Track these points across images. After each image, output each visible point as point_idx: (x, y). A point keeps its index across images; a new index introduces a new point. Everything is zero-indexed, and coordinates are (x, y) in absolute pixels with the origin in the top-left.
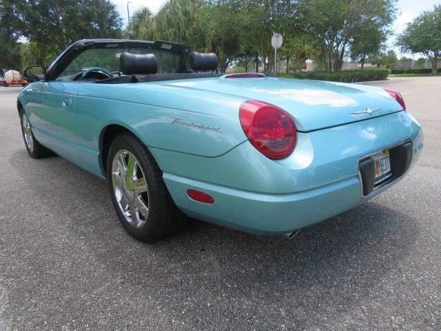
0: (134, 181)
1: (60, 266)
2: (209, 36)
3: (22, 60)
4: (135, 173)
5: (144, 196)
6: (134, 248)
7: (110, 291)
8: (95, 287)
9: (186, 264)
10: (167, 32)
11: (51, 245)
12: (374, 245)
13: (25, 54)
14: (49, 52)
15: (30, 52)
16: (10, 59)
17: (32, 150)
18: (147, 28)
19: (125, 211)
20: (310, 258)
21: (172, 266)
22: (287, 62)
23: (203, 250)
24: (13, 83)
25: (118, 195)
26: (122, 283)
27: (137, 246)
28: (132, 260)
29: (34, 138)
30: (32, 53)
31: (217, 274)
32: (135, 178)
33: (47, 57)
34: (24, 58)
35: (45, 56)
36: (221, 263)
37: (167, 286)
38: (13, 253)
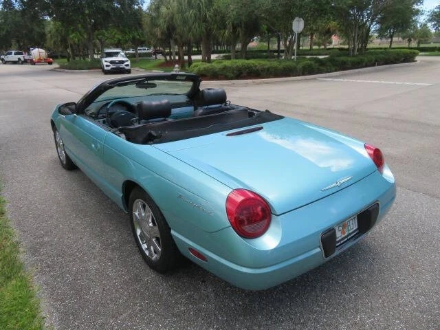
0: (150, 227)
1: (94, 292)
2: (230, 17)
3: (47, 37)
4: (150, 220)
5: (157, 239)
6: (150, 276)
7: (131, 318)
8: (120, 314)
9: (189, 295)
10: (188, 13)
11: (87, 271)
12: (343, 284)
13: (50, 32)
14: (73, 32)
15: (54, 30)
16: (36, 37)
17: (65, 163)
18: (168, 9)
19: (143, 243)
20: (287, 294)
21: (178, 296)
22: (312, 38)
23: (204, 281)
24: (40, 61)
25: (139, 232)
26: (141, 311)
27: (152, 275)
28: (147, 288)
29: (65, 153)
30: (57, 30)
31: (212, 306)
32: (151, 225)
33: (71, 36)
34: (49, 35)
35: (69, 35)
36: (217, 296)
37: (174, 315)
38: (59, 277)
